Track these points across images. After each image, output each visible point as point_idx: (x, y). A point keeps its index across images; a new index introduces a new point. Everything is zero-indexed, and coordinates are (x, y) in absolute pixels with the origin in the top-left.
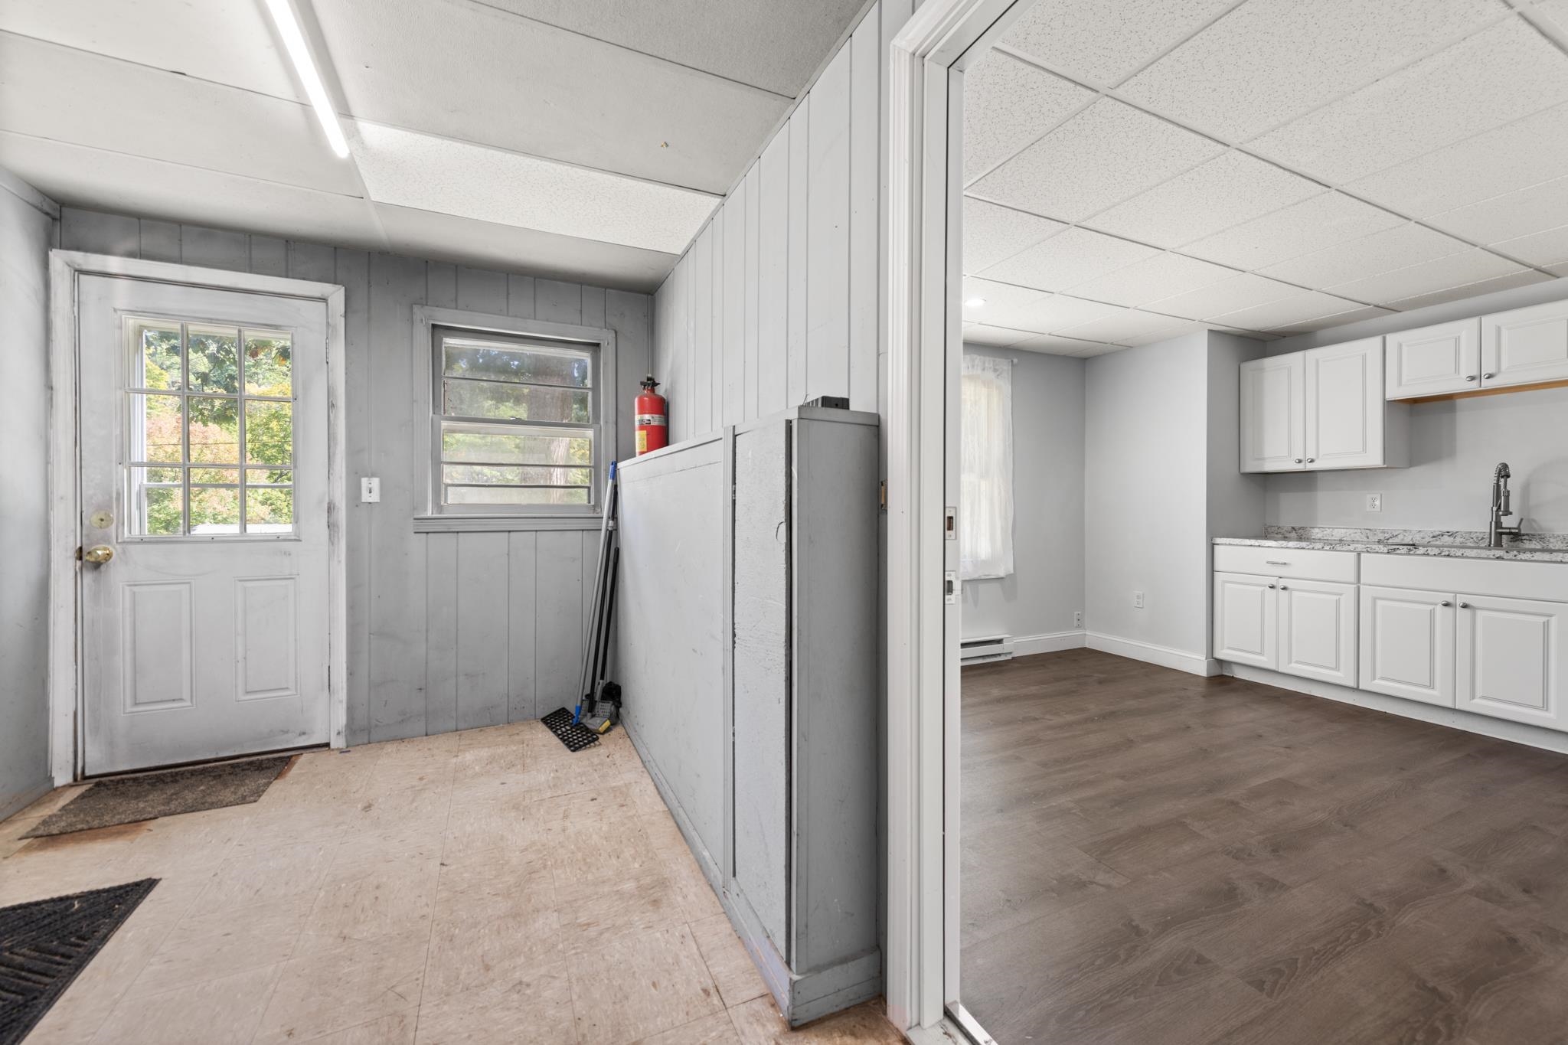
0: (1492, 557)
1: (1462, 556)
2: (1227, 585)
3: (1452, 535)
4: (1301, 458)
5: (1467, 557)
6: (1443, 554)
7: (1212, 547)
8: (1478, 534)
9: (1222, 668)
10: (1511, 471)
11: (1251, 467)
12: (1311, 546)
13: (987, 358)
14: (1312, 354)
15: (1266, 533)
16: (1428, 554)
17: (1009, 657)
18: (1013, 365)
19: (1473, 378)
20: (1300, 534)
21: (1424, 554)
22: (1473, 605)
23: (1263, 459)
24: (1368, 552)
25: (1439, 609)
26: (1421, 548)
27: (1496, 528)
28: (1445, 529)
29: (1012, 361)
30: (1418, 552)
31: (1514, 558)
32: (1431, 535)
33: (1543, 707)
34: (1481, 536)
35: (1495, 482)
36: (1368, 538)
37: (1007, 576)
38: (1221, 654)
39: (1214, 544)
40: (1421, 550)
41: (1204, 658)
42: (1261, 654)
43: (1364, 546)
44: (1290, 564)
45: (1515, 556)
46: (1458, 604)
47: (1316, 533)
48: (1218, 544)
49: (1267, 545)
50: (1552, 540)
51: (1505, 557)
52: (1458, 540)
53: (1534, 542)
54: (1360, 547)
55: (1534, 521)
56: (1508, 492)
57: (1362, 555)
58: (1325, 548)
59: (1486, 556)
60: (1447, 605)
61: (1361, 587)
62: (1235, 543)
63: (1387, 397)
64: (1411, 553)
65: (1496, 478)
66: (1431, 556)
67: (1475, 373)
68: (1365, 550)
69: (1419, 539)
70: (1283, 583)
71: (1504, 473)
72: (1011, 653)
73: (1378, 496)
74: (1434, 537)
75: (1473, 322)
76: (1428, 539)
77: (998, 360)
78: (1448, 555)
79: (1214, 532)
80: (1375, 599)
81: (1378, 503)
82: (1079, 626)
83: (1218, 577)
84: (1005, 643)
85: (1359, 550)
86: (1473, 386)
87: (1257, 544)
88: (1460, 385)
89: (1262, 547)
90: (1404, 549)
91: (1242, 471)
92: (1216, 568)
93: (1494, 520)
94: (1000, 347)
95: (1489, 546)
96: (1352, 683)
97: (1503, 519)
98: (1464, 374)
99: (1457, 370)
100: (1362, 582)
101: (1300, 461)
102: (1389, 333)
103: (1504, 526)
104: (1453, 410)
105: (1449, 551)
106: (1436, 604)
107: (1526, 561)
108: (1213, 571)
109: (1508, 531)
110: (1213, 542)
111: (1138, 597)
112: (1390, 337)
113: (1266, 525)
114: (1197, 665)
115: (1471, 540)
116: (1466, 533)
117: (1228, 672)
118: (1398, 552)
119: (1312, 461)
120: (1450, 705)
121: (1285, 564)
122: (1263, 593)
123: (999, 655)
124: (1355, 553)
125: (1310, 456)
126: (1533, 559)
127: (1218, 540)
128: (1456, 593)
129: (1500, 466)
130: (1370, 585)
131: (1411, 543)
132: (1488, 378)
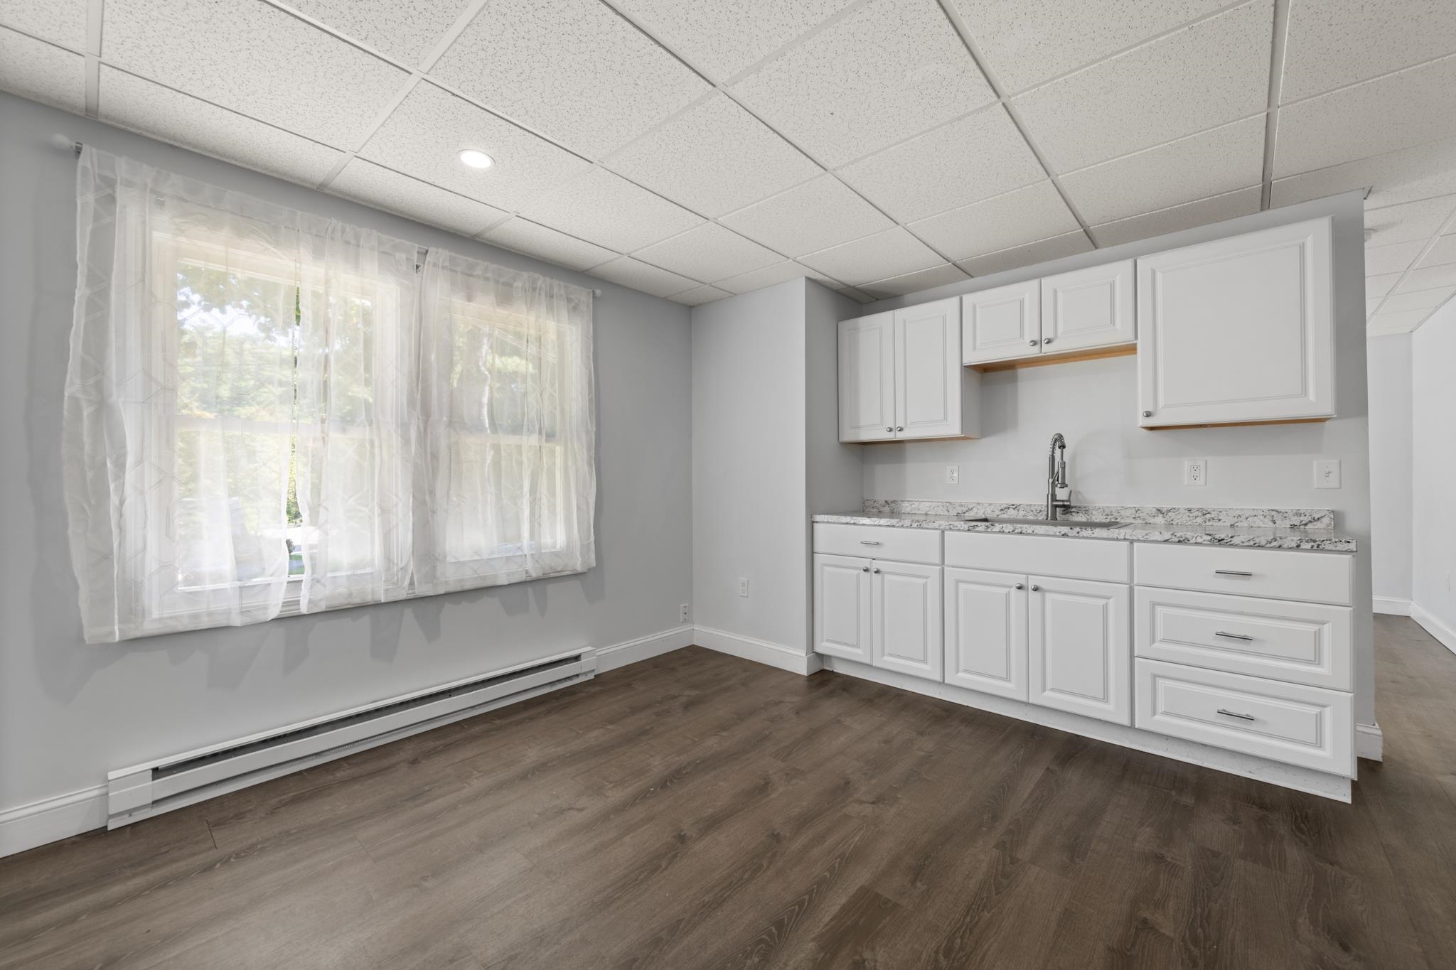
0: (1058, 534)
1: (1033, 534)
2: (825, 568)
3: (1016, 507)
4: (892, 426)
5: (1037, 535)
6: (1016, 532)
7: (811, 525)
8: (1036, 507)
9: (823, 662)
10: (1067, 442)
11: (849, 436)
12: (900, 524)
13: (555, 282)
14: (900, 313)
15: (863, 509)
16: (1003, 532)
17: (591, 677)
18: (594, 297)
19: (1034, 343)
20: (891, 510)
21: (1000, 532)
22: (1043, 587)
23: (858, 427)
24: (951, 529)
25: (1014, 591)
26: (997, 525)
27: (1052, 501)
28: (1010, 502)
29: (594, 293)
30: (994, 530)
31: (1077, 535)
32: (1000, 509)
33: (1104, 699)
34: (1039, 509)
35: (1051, 453)
36: (948, 511)
37: (589, 570)
38: (822, 647)
39: (813, 522)
40: (997, 527)
41: (804, 655)
42: (857, 646)
43: (947, 523)
44: (882, 544)
45: (1078, 533)
46: (1030, 587)
47: (906, 507)
48: (817, 522)
49: (861, 523)
50: (1094, 512)
51: (1069, 535)
52: (1022, 513)
53: (1081, 514)
54: (944, 524)
55: (1079, 492)
56: (1064, 463)
57: (946, 532)
58: (913, 526)
59: (1053, 533)
60: (1020, 588)
61: (946, 568)
62: (832, 521)
63: (964, 362)
64: (989, 530)
65: (1051, 450)
66: (1006, 533)
67: (1037, 338)
68: (948, 527)
69: (989, 512)
70: (876, 565)
71: (1059, 442)
72: (593, 671)
73: (956, 468)
74: (1002, 510)
75: (1035, 283)
76: (997, 512)
77: (573, 287)
78: (1021, 533)
79: (813, 509)
80: (958, 582)
81: (955, 475)
82: (685, 621)
83: (819, 559)
84: (583, 660)
85: (942, 527)
86: (1034, 352)
87: (852, 522)
88: (1023, 350)
89: (858, 525)
90: (982, 525)
91: (841, 440)
92: (816, 550)
93: (1050, 492)
94: (577, 272)
95: (1047, 519)
96: (938, 678)
97: (1058, 490)
98: (1028, 339)
99: (1022, 335)
100: (946, 563)
101: (891, 430)
102: (964, 293)
103: (1057, 499)
104: (1014, 380)
105: (1021, 528)
106: (1010, 587)
107: (1087, 538)
108: (813, 553)
109: (1061, 503)
110: (813, 520)
111: (743, 585)
112: (965, 297)
113: (863, 499)
114: (799, 665)
115: (1032, 513)
116: (1028, 505)
117: (829, 666)
118: (977, 529)
119: (901, 430)
120: (1024, 699)
121: (878, 544)
122: (858, 576)
123: (577, 675)
124: (940, 531)
125: (900, 424)
126: (1093, 536)
127: (818, 518)
128: (1028, 574)
129: (1056, 437)
130: (953, 567)
131: (983, 517)
132: (1047, 343)
